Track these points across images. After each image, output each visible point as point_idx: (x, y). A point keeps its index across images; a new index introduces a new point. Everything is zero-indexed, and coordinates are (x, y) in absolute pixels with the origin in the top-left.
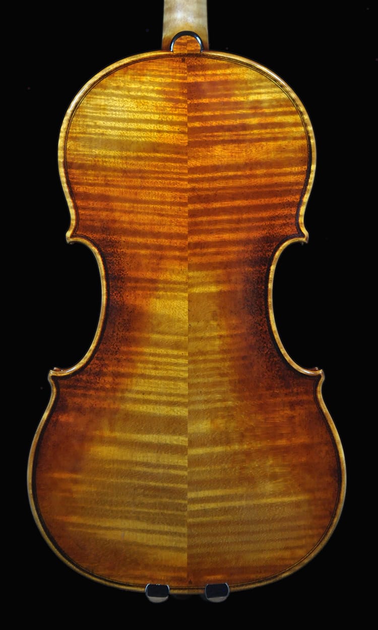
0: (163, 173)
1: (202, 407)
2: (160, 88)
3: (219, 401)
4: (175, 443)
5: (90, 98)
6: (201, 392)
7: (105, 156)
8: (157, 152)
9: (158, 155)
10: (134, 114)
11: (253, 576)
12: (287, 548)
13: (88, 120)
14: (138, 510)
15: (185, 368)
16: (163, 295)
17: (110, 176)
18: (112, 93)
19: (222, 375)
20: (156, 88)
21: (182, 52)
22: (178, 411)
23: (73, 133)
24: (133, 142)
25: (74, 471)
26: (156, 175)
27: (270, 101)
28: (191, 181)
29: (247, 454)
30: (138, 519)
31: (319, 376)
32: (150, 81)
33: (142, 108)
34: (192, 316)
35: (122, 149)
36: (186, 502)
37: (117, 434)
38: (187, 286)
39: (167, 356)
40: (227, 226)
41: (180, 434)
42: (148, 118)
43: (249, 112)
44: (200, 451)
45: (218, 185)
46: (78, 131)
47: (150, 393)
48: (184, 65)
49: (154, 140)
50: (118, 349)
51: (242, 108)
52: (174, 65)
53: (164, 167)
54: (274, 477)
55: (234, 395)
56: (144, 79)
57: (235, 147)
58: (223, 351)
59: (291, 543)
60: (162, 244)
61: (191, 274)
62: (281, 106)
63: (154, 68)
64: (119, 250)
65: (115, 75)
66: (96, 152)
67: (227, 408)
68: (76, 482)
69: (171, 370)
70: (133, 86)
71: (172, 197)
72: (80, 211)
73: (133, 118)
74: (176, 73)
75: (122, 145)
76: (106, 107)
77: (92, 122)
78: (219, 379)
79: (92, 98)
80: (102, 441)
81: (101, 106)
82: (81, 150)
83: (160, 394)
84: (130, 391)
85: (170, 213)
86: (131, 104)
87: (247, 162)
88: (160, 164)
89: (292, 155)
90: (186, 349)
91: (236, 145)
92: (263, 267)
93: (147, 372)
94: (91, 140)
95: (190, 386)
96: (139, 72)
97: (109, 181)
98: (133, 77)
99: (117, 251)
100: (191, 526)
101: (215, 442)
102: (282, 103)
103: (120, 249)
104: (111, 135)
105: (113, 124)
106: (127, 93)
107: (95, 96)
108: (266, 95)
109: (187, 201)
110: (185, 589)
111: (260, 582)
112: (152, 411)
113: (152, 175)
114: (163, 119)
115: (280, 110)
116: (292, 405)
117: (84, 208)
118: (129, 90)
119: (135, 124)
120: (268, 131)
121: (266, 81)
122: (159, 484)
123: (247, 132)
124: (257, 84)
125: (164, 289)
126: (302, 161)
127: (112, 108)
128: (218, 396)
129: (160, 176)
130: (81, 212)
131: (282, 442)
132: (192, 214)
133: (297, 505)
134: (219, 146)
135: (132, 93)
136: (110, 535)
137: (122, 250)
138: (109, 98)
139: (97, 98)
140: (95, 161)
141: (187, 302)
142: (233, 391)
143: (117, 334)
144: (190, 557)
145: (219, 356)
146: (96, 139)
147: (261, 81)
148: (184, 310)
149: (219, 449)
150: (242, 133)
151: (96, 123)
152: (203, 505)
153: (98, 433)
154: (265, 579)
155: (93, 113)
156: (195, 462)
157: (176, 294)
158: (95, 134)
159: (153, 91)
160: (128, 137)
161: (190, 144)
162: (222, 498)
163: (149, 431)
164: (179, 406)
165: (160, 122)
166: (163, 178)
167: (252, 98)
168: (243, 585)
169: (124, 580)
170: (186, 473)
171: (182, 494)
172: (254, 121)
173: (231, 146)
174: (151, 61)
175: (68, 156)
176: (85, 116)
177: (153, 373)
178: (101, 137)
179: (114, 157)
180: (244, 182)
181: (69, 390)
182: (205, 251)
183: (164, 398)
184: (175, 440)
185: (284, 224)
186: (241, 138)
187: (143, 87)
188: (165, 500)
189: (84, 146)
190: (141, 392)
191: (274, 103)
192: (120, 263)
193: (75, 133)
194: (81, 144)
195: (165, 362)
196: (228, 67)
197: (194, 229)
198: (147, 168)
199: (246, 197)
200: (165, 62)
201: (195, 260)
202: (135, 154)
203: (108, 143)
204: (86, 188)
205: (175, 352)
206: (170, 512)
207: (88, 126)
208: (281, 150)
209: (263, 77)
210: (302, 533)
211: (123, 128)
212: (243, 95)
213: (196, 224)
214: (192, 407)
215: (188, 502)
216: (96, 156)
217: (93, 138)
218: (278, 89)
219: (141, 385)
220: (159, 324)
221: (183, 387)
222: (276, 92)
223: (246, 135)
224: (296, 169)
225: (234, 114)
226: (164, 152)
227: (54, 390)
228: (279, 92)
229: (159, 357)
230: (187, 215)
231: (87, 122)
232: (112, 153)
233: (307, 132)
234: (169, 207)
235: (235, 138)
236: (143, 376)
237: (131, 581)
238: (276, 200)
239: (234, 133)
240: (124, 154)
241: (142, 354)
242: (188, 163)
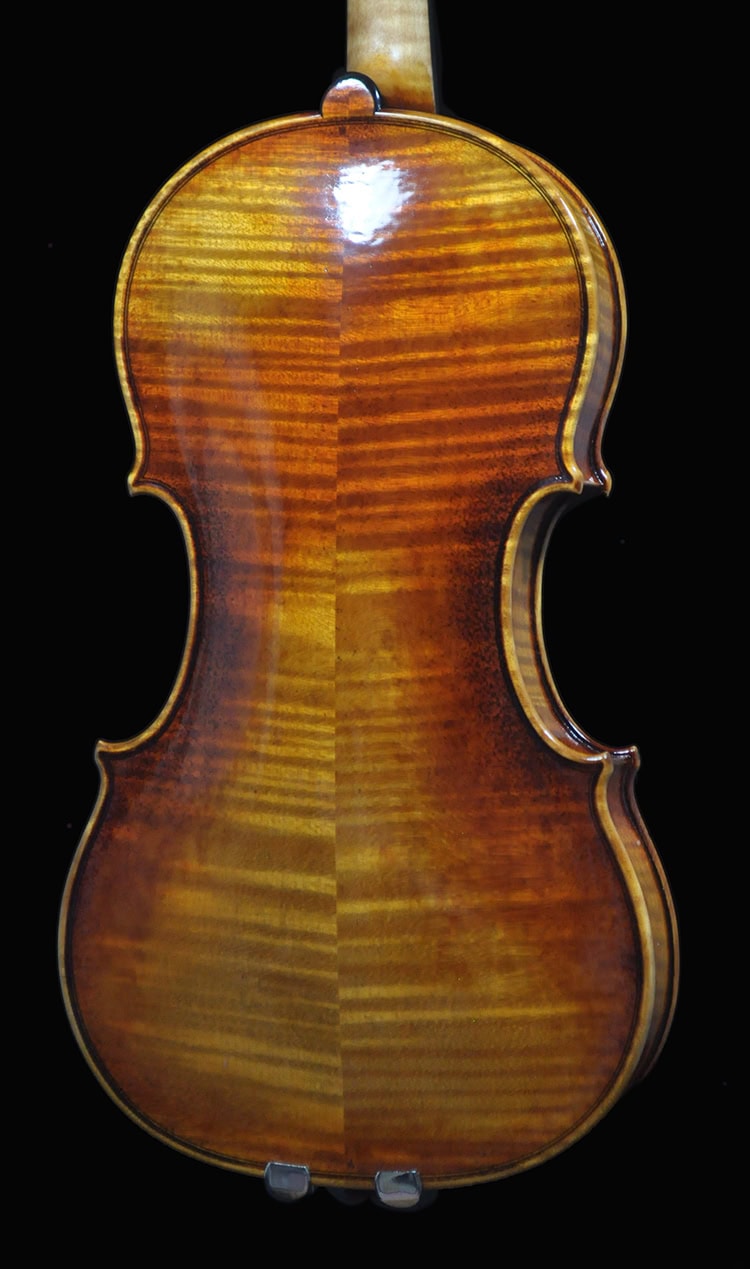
0: (295, 356)
1: (364, 820)
2: (297, 189)
3: (396, 808)
4: (313, 889)
5: (171, 213)
6: (360, 790)
7: (196, 327)
8: (286, 315)
9: (287, 321)
10: (249, 242)
11: (469, 1161)
12: (535, 1110)
13: (166, 256)
14: (251, 1017)
15: (330, 743)
16: (290, 598)
17: (203, 365)
18: (212, 202)
19: (402, 758)
20: (291, 189)
21: (338, 115)
22: (317, 827)
23: (139, 282)
24: (243, 298)
25: (140, 934)
26: (282, 362)
27: (509, 205)
28: (345, 371)
29: (454, 918)
30: (251, 1034)
31: (600, 765)
32: (280, 175)
33: (263, 230)
34: (345, 639)
35: (224, 312)
36: (337, 1007)
37: (210, 868)
38: (334, 581)
39: (296, 717)
40: (415, 461)
41: (322, 873)
42: (274, 249)
43: (466, 229)
44: (360, 908)
45: (396, 379)
46: (149, 277)
47: (267, 790)
48: (343, 142)
49: (280, 292)
50: (216, 702)
51: (452, 223)
52: (326, 142)
53: (298, 344)
54: (507, 965)
55: (429, 798)
56: (270, 172)
57: (434, 301)
58: (407, 711)
59: (544, 1101)
60: (290, 497)
61: (341, 557)
62: (529, 216)
63: (288, 150)
64: (219, 510)
65: (217, 166)
66: (180, 317)
67: (412, 824)
68: (141, 956)
69: (304, 745)
70: (249, 187)
71: (310, 404)
72: (151, 434)
73: (245, 249)
74: (329, 157)
75: (228, 303)
76: (199, 230)
77: (174, 259)
78: (393, 765)
79: (175, 212)
80: (186, 880)
81: (190, 227)
82: (154, 315)
83: (284, 792)
84: (233, 785)
85: (305, 435)
86: (243, 223)
87: (457, 331)
88: (289, 339)
89: (548, 315)
90: (330, 705)
91: (437, 298)
92: (491, 543)
93: (263, 749)
94: (171, 294)
95: (341, 778)
96: (260, 158)
97: (201, 374)
98: (249, 169)
99: (216, 512)
100: (347, 1054)
101: (388, 891)
102: (531, 210)
103: (221, 508)
104: (206, 284)
105: (211, 263)
106: (236, 200)
107: (180, 210)
108: (501, 195)
109: (336, 412)
110: (341, 1177)
111: (482, 1173)
112: (271, 824)
113: (276, 362)
114: (299, 250)
115: (526, 223)
116: (546, 823)
117: (160, 428)
118: (242, 194)
119: (250, 262)
120: (502, 266)
121: (500, 166)
122: (286, 969)
123: (460, 272)
124: (483, 173)
125: (292, 586)
126: (568, 326)
127: (209, 231)
128: (394, 800)
129: (289, 363)
130: (154, 435)
131: (525, 897)
132: (347, 438)
133: (555, 1023)
134: (403, 301)
135: (247, 201)
136: (205, 1064)
137: (224, 509)
138: (206, 212)
139: (184, 214)
140: (178, 336)
141: (333, 611)
142: (424, 791)
143: (215, 674)
144: (349, 1114)
145: (395, 721)
146: (182, 295)
147: (491, 166)
148: (327, 628)
149: (396, 905)
150: (449, 272)
151: (180, 261)
152: (368, 1014)
153: (177, 864)
154: (493, 1169)
155: (175, 242)
156: (350, 928)
157: (314, 596)
158: (180, 283)
159: (284, 194)
160: (235, 287)
161: (349, 300)
162: (408, 1003)
163: (267, 865)
164: (318, 816)
165: (293, 257)
166: (294, 368)
167: (473, 201)
168: (448, 1178)
169: (229, 1152)
170: (334, 950)
171: (328, 990)
172: (474, 248)
173: (425, 302)
174: (281, 135)
175: (130, 329)
176: (161, 250)
177: (273, 750)
178: (189, 288)
179: (211, 328)
180: (450, 372)
181: (129, 780)
182: (370, 510)
183: (292, 801)
184: (312, 884)
185: (534, 456)
186: (446, 282)
187: (267, 188)
188: (298, 1000)
189: (159, 308)
190: (252, 788)
191: (516, 211)
192: (222, 534)
193: (144, 283)
194: (155, 304)
195: (293, 730)
196: (427, 141)
197: (349, 467)
198: (267, 348)
199: (454, 402)
200: (308, 136)
201: (350, 529)
202: (246, 321)
203: (200, 301)
204: (163, 389)
205: (311, 711)
206: (308, 1025)
207: (168, 268)
208: (528, 305)
209: (495, 159)
210: (566, 1080)
211: (228, 270)
212: (454, 197)
213: (354, 457)
214: (344, 821)
215: (341, 1008)
216: (180, 326)
217: (175, 291)
218: (522, 182)
219: (257, 774)
220: (284, 654)
221: (326, 777)
222: (519, 188)
223: (457, 277)
224: (557, 343)
225: (435, 235)
226: (297, 315)
227: (104, 779)
228: (525, 188)
229: (282, 720)
230: (336, 438)
231: (165, 260)
232: (207, 320)
233: (580, 267)
234: (303, 425)
235: (434, 283)
236: (254, 756)
237: (242, 1155)
238: (516, 408)
239: (434, 274)
240: (229, 320)
241: (254, 712)
242: (341, 336)
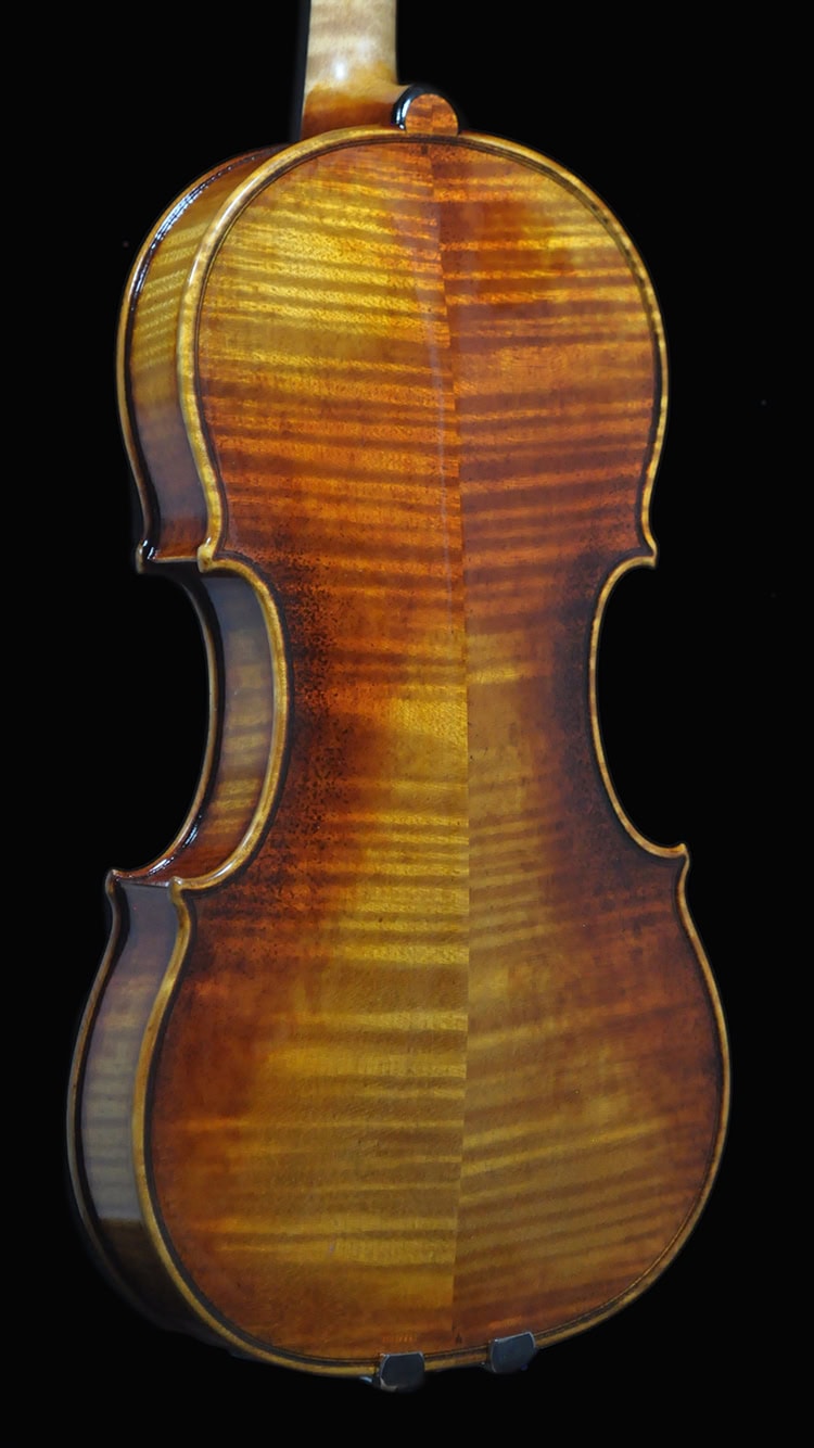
0: (406, 409)
1: (494, 941)
2: (383, 214)
3: (524, 924)
4: (444, 1026)
5: (243, 228)
6: (492, 907)
7: (281, 368)
8: (392, 360)
9: (394, 367)
10: (337, 270)
11: (572, 1309)
12: (629, 1240)
13: (240, 280)
14: (365, 1187)
15: (463, 857)
16: (417, 691)
17: (294, 415)
18: (287, 219)
19: (527, 867)
20: (374, 214)
21: (422, 132)
22: (450, 954)
23: (211, 310)
24: (339, 337)
25: (234, 1109)
26: (393, 415)
27: (586, 252)
28: (459, 428)
29: (569, 1039)
30: (364, 1208)
31: (683, 858)
32: (362, 194)
33: (355, 259)
34: (476, 737)
35: (316, 353)
36: (458, 1159)
37: (326, 1017)
38: (464, 669)
39: (428, 829)
40: (528, 532)
41: (454, 1007)
42: (367, 281)
43: (552, 275)
44: (486, 1042)
45: (510, 439)
46: (220, 305)
47: (395, 917)
48: (424, 162)
49: (383, 333)
50: (319, 818)
51: (538, 267)
52: (408, 161)
53: (409, 396)
54: (611, 1087)
55: (549, 909)
56: (355, 189)
57: (533, 353)
58: (529, 814)
59: (640, 1228)
60: (412, 572)
61: (471, 640)
62: (604, 265)
63: (370, 166)
64: (314, 588)
65: (293, 178)
66: (260, 357)
67: (534, 940)
68: (235, 1136)
69: (436, 861)
70: (329, 206)
71: (429, 465)
72: (228, 497)
73: (334, 279)
74: (412, 179)
75: (316, 340)
76: (275, 251)
77: (248, 285)
78: (520, 877)
79: (248, 228)
80: (296, 1037)
81: (264, 248)
82: (227, 351)
83: (415, 918)
84: (351, 916)
85: (425, 501)
86: (327, 248)
87: (555, 387)
88: (398, 389)
89: (625, 374)
90: (463, 811)
91: (535, 349)
92: (580, 622)
93: (389, 869)
94: (247, 327)
95: (474, 895)
96: (339, 172)
97: (290, 426)
98: (327, 184)
99: (310, 591)
100: (465, 1212)
101: (515, 1019)
102: (606, 258)
103: (317, 587)
104: (290, 318)
105: (293, 292)
106: (316, 220)
107: (253, 226)
108: (579, 239)
109: (456, 475)
110: (451, 1356)
111: (585, 1320)
112: (399, 958)
113: (385, 415)
114: (397, 284)
115: (602, 273)
116: (637, 925)
117: (237, 490)
118: (322, 214)
119: (341, 295)
120: (587, 318)
121: (577, 207)
122: (410, 1125)
123: (552, 321)
124: (561, 214)
125: (422, 679)
126: (643, 386)
127: (288, 254)
128: (521, 915)
129: (402, 416)
130: (231, 499)
131: (624, 1008)
132: (469, 505)
133: (647, 1142)
134: (508, 352)
135: (328, 221)
136: (303, 1254)
137: (320, 589)
138: (282, 230)
139: (257, 230)
140: (258, 378)
141: (464, 705)
142: (545, 902)
143: (315, 785)
144: (460, 1282)
145: (519, 826)
146: (260, 328)
147: (568, 206)
148: (459, 724)
149: (522, 1034)
150: (544, 321)
151: (256, 288)
152: (489, 1162)
153: (283, 1017)
154: (597, 1312)
155: (249, 264)
156: (478, 1068)
157: (444, 688)
158: (257, 314)
159: (369, 218)
160: (327, 323)
161: (455, 345)
162: (524, 1143)
163: (391, 1005)
164: (452, 942)
165: (391, 292)
166: (406, 422)
167: (555, 243)
168: (554, 1332)
169: (332, 1354)
170: (461, 1094)
171: (449, 1141)
172: (560, 296)
173: (527, 352)
174: (363, 147)
175: (202, 366)
176: (233, 272)
177: (401, 870)
178: (269, 321)
179: (301, 370)
180: (551, 432)
181: (215, 922)
182: (494, 588)
183: (424, 927)
184: (445, 1021)
185: (616, 527)
186: (542, 333)
187: (349, 209)
188: (421, 1159)
189: (233, 343)
190: (376, 916)
191: (593, 258)
192: (317, 618)
193: (215, 311)
194: (228, 337)
195: (425, 844)
196: (508, 171)
197: (471, 538)
198: (373, 398)
199: (556, 465)
200: (389, 153)
201: (476, 609)
202: (345, 365)
203: (284, 337)
204: (241, 443)
205: (444, 821)
206: (427, 1186)
207: (241, 295)
208: (608, 361)
209: (572, 199)
210: (656, 1202)
211: (315, 302)
212: (538, 237)
213: (477, 528)
214: (477, 943)
215: (464, 1160)
216: (260, 367)
217: (253, 323)
218: (598, 227)
219: (377, 901)
220: (411, 758)
221: (460, 896)
222: (594, 234)
223: (550, 327)
224: (634, 405)
225: (525, 279)
226: (406, 361)
227: (186, 923)
228: (601, 235)
229: (412, 833)
230: (459, 506)
231: (238, 284)
232: (295, 361)
233: (652, 324)
234: (424, 489)
235: (532, 333)
236: (379, 879)
237: (346, 1354)
238: (601, 474)
239: (531, 322)
240: (321, 362)
241: (372, 827)
242: (455, 387)
